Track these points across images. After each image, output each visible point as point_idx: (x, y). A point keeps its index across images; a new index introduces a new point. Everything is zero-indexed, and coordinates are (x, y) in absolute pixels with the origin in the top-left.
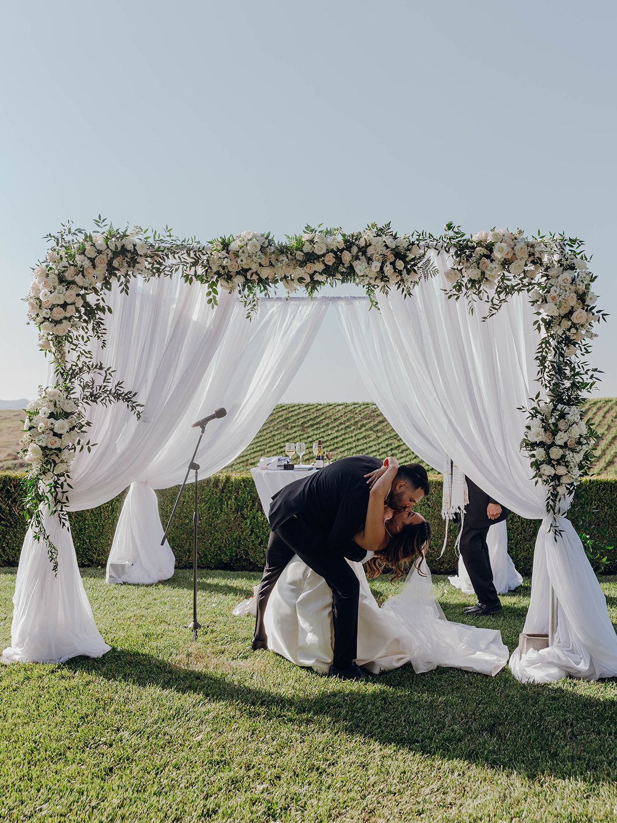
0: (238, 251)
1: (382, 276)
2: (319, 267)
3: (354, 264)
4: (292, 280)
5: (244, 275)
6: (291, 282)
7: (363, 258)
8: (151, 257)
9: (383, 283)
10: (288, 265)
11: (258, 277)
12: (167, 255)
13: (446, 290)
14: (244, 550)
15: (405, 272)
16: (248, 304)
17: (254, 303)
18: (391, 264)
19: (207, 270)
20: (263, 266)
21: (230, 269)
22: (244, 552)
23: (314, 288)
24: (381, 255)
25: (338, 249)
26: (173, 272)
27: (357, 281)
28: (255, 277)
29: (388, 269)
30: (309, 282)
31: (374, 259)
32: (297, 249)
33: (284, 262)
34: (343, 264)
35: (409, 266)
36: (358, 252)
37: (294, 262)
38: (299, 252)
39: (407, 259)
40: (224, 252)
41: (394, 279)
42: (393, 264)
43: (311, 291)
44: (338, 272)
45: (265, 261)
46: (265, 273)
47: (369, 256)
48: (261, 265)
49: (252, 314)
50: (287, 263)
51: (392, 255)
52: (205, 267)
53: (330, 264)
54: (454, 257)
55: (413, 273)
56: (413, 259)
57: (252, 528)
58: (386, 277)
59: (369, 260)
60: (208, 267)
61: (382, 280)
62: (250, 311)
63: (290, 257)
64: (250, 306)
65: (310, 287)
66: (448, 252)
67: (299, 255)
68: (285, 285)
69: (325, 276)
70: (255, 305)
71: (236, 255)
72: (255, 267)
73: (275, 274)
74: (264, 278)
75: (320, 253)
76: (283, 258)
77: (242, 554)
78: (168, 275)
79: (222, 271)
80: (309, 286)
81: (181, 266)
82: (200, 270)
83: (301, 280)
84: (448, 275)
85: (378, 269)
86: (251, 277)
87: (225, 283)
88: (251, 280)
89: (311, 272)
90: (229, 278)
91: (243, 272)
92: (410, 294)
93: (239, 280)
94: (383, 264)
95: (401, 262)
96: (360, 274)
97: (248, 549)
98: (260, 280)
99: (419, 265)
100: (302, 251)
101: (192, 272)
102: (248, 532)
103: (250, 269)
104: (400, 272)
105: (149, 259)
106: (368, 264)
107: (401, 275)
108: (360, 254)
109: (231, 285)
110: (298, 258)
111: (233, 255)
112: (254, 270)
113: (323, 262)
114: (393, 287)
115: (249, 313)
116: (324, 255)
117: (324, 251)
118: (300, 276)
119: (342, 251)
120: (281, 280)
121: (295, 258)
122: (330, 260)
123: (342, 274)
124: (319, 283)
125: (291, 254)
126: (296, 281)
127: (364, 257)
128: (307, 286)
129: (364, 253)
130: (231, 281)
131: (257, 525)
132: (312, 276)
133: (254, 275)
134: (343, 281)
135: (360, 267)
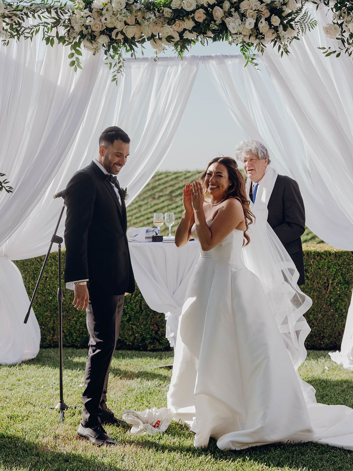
0: (102, 9)
1: (257, 33)
2: (189, 24)
3: (227, 20)
4: (160, 39)
5: (108, 35)
6: (159, 42)
7: (236, 15)
8: (9, 17)
9: (258, 41)
10: (156, 23)
11: (123, 37)
12: (26, 14)
13: (324, 48)
15: (281, 28)
16: (113, 65)
17: (120, 65)
18: (266, 20)
19: (69, 31)
20: (129, 25)
21: (94, 29)
23: (183, 47)
24: (255, 10)
25: (209, 5)
26: (34, 34)
27: (230, 38)
28: (120, 37)
29: (263, 26)
30: (178, 41)
31: (248, 15)
32: (165, 5)
33: (151, 20)
34: (215, 21)
35: (285, 22)
36: (230, 8)
37: (162, 20)
38: (167, 9)
39: (284, 14)
40: (87, 11)
41: (270, 36)
42: (268, 20)
43: (181, 51)
44: (209, 30)
45: (131, 20)
46: (130, 32)
47: (242, 12)
48: (126, 24)
49: (118, 75)
50: (154, 21)
51: (267, 11)
52: (66, 27)
53: (201, 20)
54: (334, 10)
55: (289, 29)
56: (290, 14)
58: (261, 34)
59: (243, 16)
60: (70, 28)
61: (256, 37)
62: (115, 73)
63: (157, 14)
64: (116, 68)
65: (179, 47)
66: (327, 4)
67: (168, 13)
68: (152, 45)
69: (195, 34)
70: (121, 67)
71: (100, 12)
72: (120, 26)
73: (142, 33)
74: (130, 36)
75: (189, 9)
76: (150, 15)
78: (28, 37)
79: (85, 32)
80: (179, 45)
81: (42, 28)
82: (62, 31)
83: (169, 39)
84: (327, 30)
85: (253, 26)
86: (116, 36)
87: (88, 44)
88: (116, 40)
89: (180, 30)
90: (93, 38)
91: (107, 32)
92: (287, 52)
93: (103, 40)
94: (258, 20)
95: (277, 17)
96: (233, 32)
98: (126, 40)
99: (296, 20)
100: (170, 8)
101: (53, 33)
103: (115, 28)
104: (276, 29)
105: (7, 20)
106: (242, 21)
107: (277, 31)
108: (233, 10)
109: (95, 46)
110: (166, 15)
111: (96, 14)
112: (119, 29)
113: (193, 19)
114: (269, 45)
115: (115, 75)
116: (193, 12)
117: (194, 7)
118: (169, 35)
119: (213, 6)
120: (149, 39)
121: (163, 15)
122: (200, 16)
123: (214, 31)
124: (189, 41)
125: (159, 11)
126: (164, 40)
127: (236, 13)
128: (176, 45)
129: (237, 9)
130: (95, 41)
132: (181, 34)
133: (120, 35)
134: (214, 40)
135: (233, 24)
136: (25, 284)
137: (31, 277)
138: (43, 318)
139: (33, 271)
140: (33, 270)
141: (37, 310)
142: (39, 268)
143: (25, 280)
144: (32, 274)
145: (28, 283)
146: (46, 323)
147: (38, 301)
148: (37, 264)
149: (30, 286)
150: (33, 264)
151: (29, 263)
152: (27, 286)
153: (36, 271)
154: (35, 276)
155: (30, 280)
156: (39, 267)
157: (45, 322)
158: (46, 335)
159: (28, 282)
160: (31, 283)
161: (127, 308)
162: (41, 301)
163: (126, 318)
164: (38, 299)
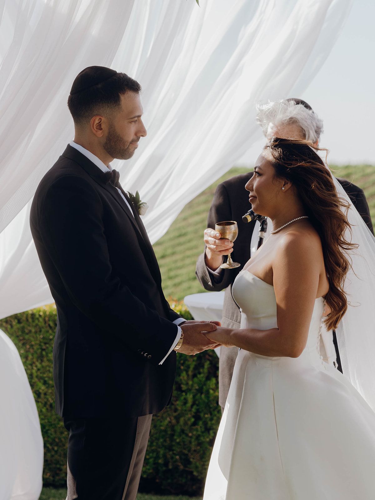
14: (181, 454)
22: (181, 458)
57: (198, 411)
77: (176, 461)
97: (189, 451)
102: (189, 419)
131: (207, 405)
136: (25, 367)
137: (35, 356)
138: (55, 432)
139: (40, 345)
140: (41, 342)
141: (45, 416)
142: (51, 340)
143: (24, 360)
144: (38, 349)
145: (30, 367)
146: (61, 441)
147: (48, 399)
148: (48, 332)
149: (34, 371)
150: (40, 331)
151: (33, 330)
152: (29, 372)
153: (45, 343)
154: (44, 353)
155: (35, 360)
156: (51, 337)
157: (59, 439)
158: (61, 463)
159: (31, 365)
160: (36, 366)
161: (211, 419)
162: (52, 399)
163: (207, 437)
164: (48, 397)
